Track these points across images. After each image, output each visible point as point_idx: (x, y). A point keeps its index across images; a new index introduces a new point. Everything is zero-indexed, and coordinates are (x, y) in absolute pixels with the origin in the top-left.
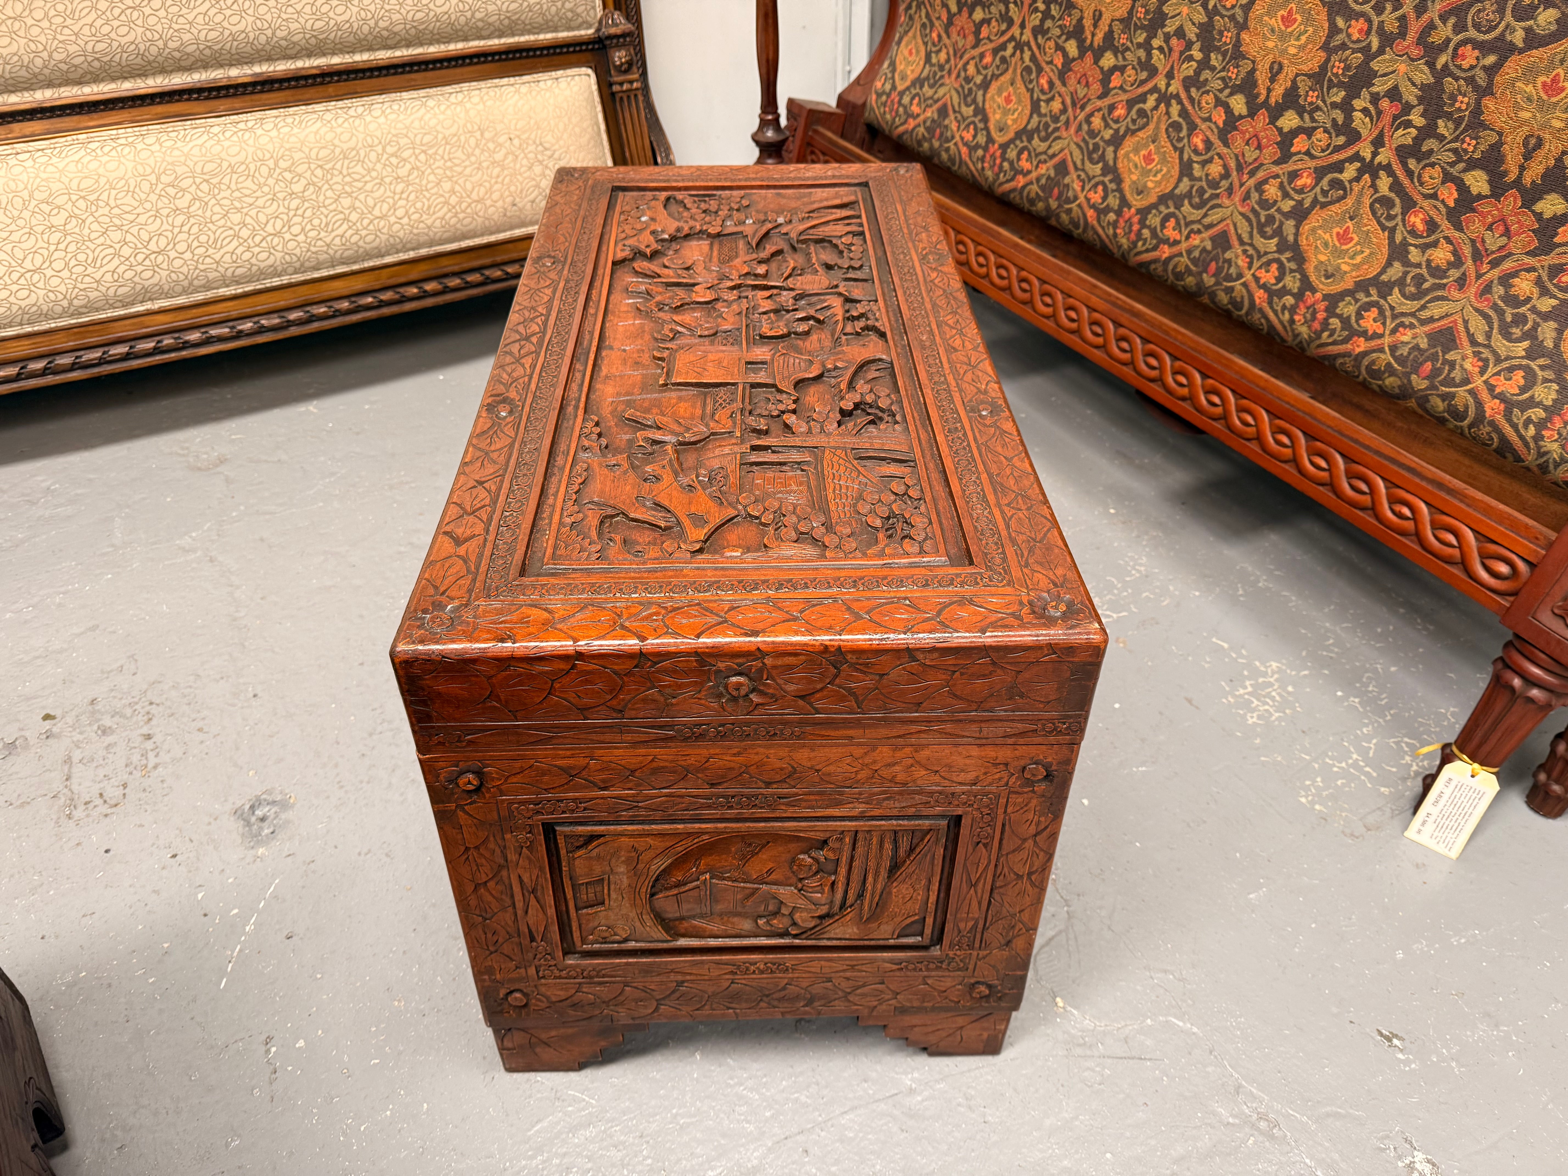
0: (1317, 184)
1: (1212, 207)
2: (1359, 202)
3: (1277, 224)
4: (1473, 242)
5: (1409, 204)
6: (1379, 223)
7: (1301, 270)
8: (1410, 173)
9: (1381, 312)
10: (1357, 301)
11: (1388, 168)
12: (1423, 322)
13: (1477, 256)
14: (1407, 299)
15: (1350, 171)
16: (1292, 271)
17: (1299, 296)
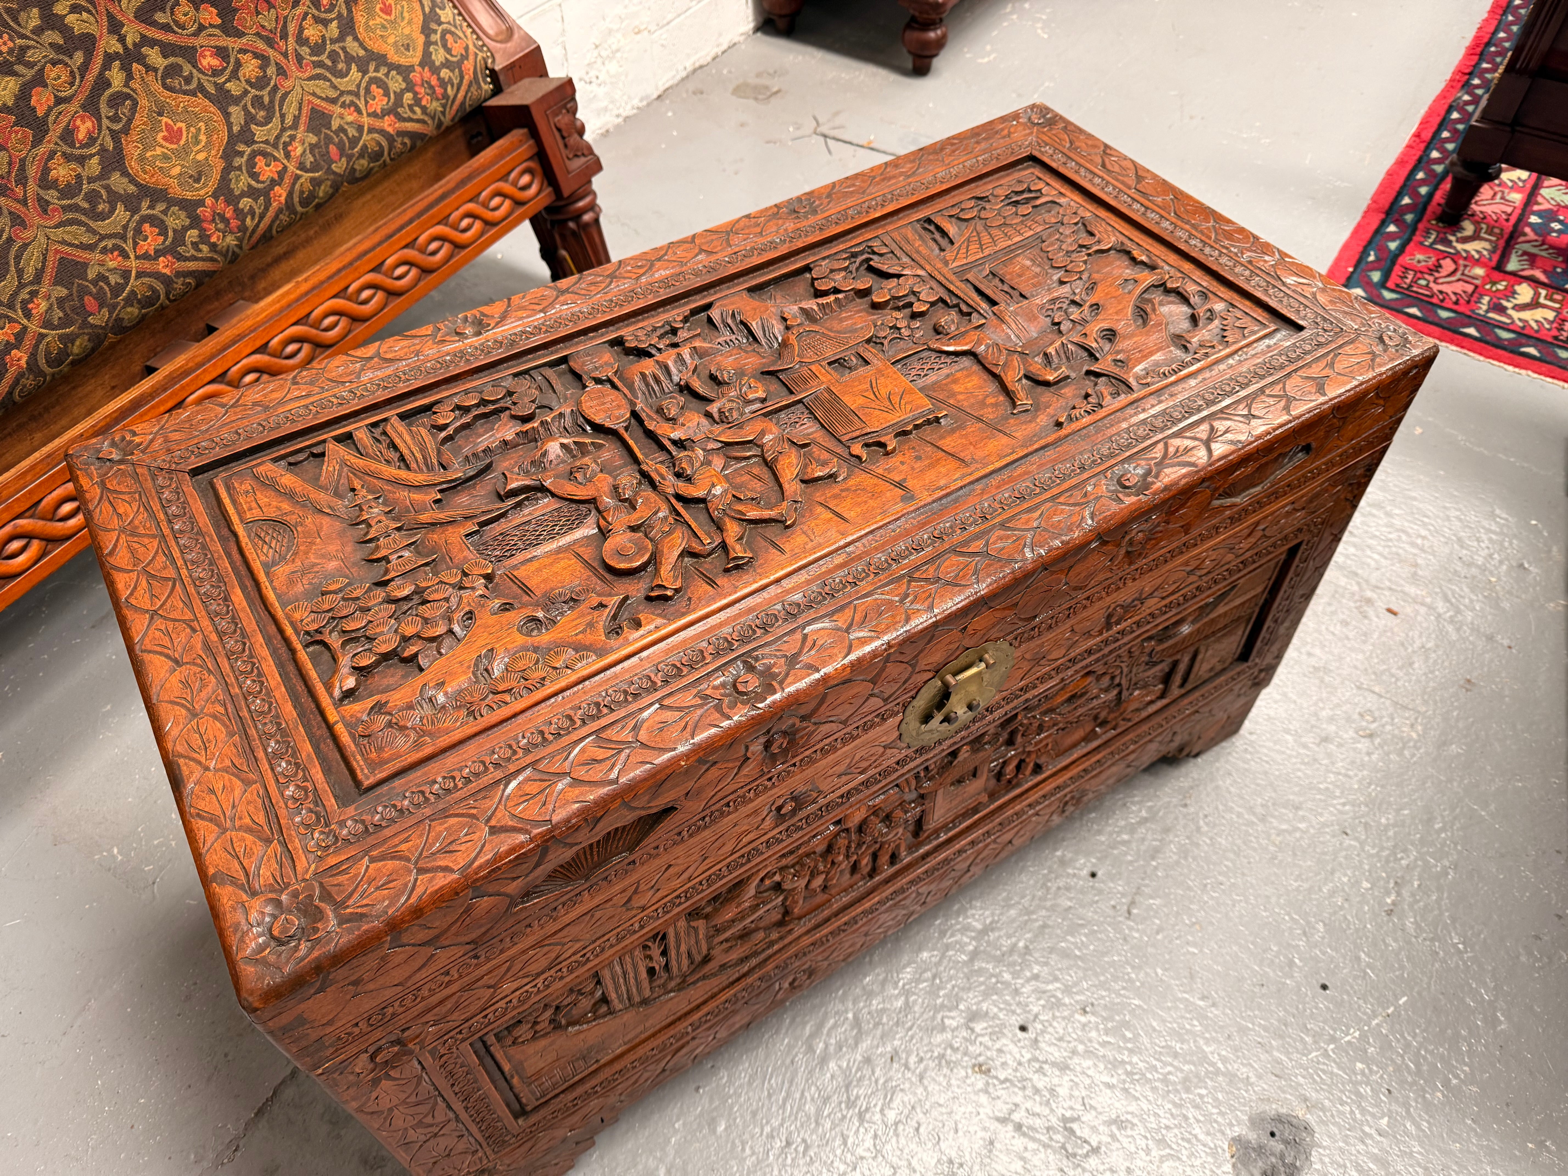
0: (99, 120)
1: (18, 258)
2: (150, 93)
3: (103, 192)
4: (257, 34)
5: (190, 54)
6: (185, 93)
7: (172, 202)
8: (166, 28)
9: (264, 154)
10: (239, 168)
11: (146, 41)
12: (295, 126)
13: (270, 42)
14: (266, 124)
15: (116, 77)
16: (165, 212)
17: (196, 222)
